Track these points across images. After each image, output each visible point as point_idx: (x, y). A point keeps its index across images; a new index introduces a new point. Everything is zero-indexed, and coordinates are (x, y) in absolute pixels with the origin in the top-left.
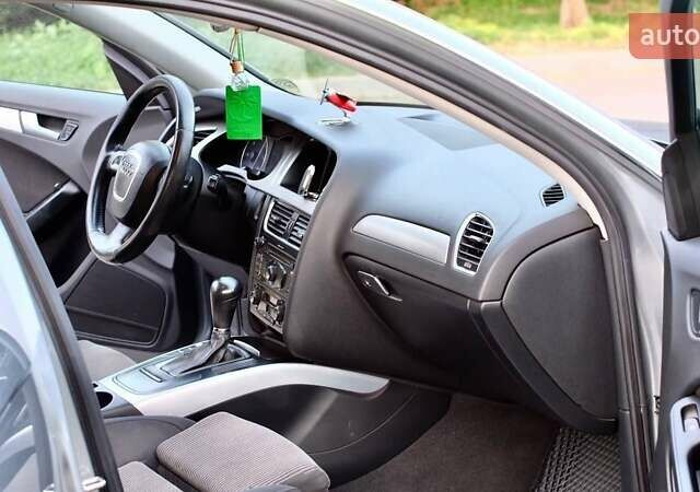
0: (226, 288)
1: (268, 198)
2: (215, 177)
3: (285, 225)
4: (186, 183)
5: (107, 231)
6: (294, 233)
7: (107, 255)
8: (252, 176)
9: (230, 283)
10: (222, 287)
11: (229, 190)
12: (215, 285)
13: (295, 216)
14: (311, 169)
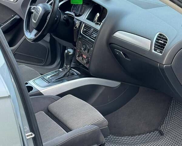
0: (70, 53)
1: (82, 23)
2: (65, 16)
3: (89, 32)
4: (56, 17)
5: (30, 32)
6: (92, 35)
7: (30, 39)
8: (76, 15)
9: (71, 51)
10: (69, 52)
11: (69, 20)
12: (66, 51)
13: (92, 30)
14: (98, 14)
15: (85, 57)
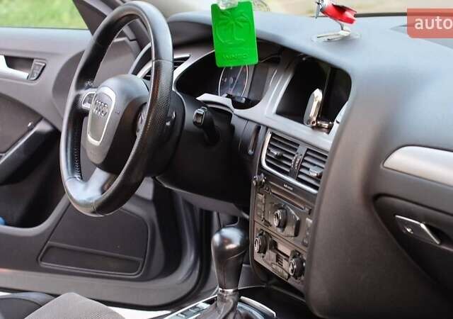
0: (230, 242)
1: (262, 130)
2: (201, 111)
3: (290, 161)
4: (169, 119)
5: (85, 178)
6: (302, 170)
7: (86, 205)
9: (233, 236)
10: (226, 241)
11: (216, 123)
12: (216, 238)
13: (302, 150)
14: (318, 95)
15: (288, 253)
